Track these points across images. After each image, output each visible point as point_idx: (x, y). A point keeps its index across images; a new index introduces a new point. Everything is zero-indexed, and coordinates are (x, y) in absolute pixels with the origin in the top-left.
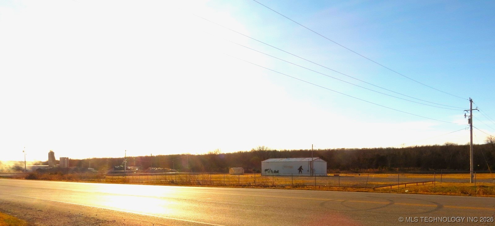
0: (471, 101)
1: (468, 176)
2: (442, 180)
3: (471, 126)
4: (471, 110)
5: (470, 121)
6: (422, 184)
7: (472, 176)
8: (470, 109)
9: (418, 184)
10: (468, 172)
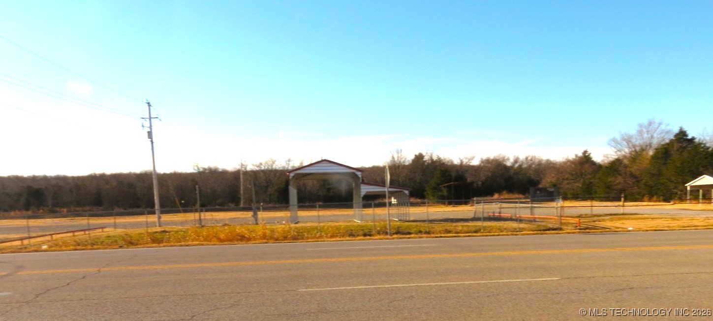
0: (148, 103)
1: (153, 218)
2: (115, 226)
3: (152, 142)
4: (150, 118)
5: (150, 134)
6: (83, 233)
7: (160, 218)
8: (148, 117)
9: (76, 234)
10: (153, 213)
